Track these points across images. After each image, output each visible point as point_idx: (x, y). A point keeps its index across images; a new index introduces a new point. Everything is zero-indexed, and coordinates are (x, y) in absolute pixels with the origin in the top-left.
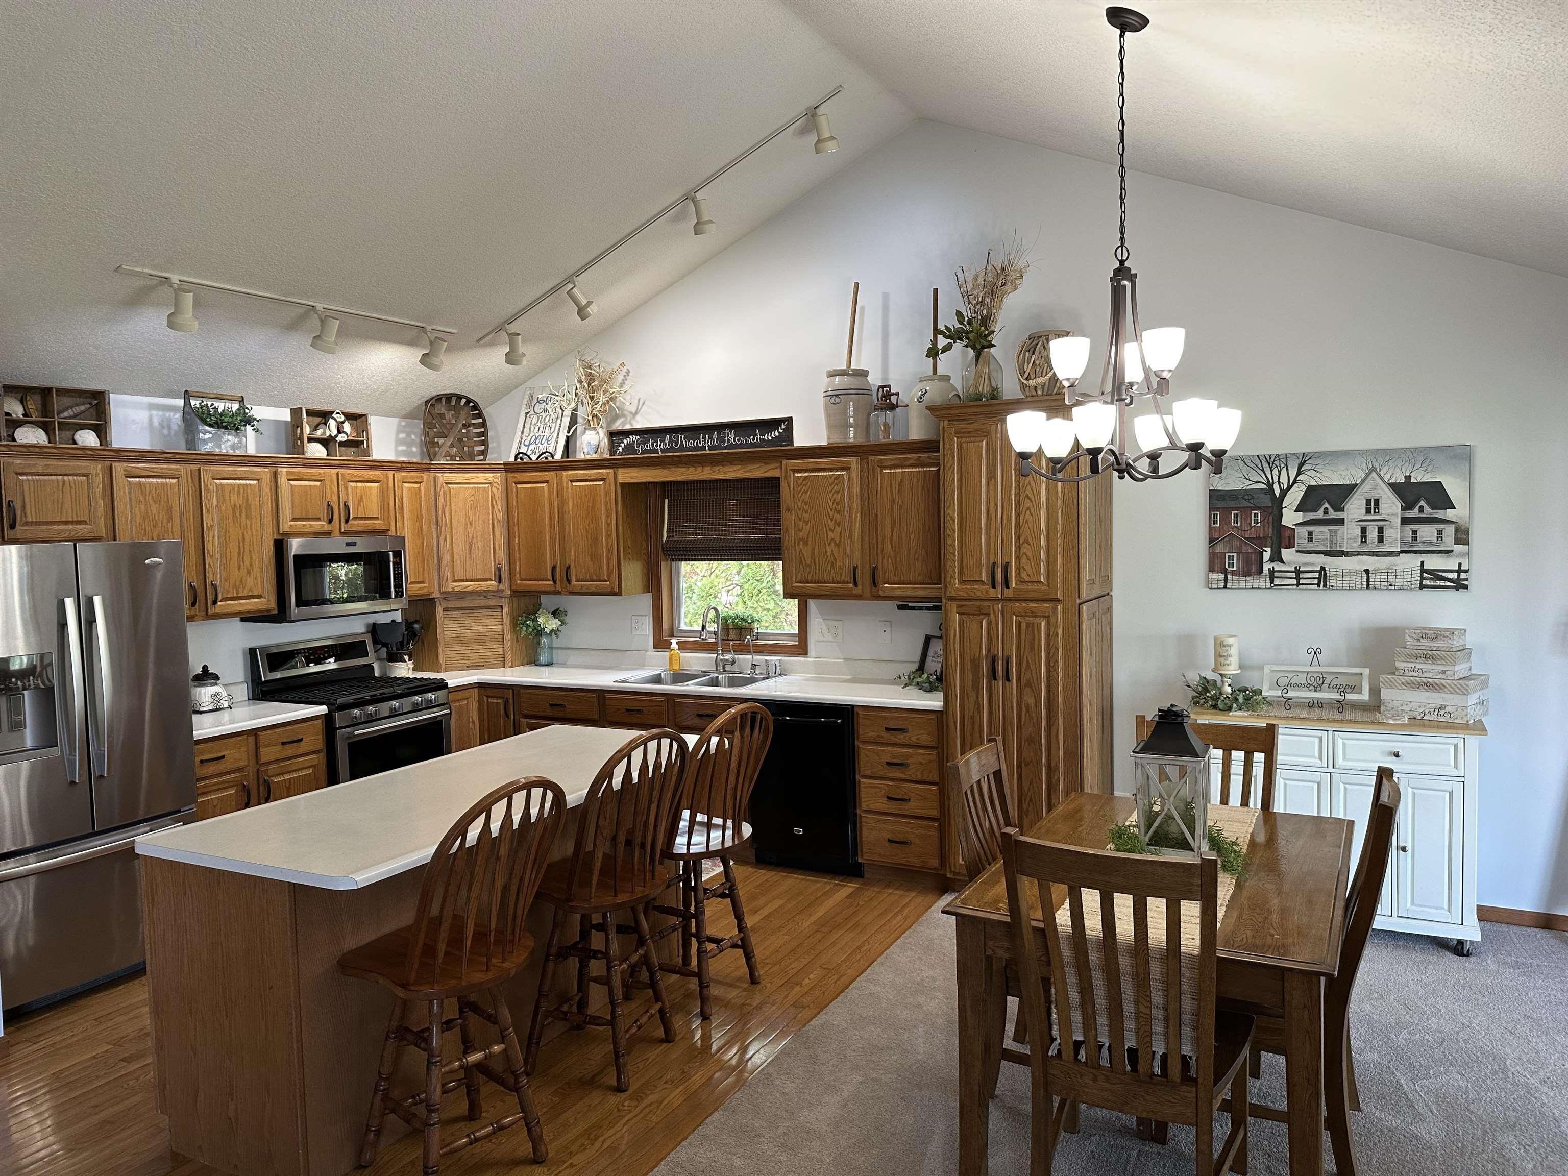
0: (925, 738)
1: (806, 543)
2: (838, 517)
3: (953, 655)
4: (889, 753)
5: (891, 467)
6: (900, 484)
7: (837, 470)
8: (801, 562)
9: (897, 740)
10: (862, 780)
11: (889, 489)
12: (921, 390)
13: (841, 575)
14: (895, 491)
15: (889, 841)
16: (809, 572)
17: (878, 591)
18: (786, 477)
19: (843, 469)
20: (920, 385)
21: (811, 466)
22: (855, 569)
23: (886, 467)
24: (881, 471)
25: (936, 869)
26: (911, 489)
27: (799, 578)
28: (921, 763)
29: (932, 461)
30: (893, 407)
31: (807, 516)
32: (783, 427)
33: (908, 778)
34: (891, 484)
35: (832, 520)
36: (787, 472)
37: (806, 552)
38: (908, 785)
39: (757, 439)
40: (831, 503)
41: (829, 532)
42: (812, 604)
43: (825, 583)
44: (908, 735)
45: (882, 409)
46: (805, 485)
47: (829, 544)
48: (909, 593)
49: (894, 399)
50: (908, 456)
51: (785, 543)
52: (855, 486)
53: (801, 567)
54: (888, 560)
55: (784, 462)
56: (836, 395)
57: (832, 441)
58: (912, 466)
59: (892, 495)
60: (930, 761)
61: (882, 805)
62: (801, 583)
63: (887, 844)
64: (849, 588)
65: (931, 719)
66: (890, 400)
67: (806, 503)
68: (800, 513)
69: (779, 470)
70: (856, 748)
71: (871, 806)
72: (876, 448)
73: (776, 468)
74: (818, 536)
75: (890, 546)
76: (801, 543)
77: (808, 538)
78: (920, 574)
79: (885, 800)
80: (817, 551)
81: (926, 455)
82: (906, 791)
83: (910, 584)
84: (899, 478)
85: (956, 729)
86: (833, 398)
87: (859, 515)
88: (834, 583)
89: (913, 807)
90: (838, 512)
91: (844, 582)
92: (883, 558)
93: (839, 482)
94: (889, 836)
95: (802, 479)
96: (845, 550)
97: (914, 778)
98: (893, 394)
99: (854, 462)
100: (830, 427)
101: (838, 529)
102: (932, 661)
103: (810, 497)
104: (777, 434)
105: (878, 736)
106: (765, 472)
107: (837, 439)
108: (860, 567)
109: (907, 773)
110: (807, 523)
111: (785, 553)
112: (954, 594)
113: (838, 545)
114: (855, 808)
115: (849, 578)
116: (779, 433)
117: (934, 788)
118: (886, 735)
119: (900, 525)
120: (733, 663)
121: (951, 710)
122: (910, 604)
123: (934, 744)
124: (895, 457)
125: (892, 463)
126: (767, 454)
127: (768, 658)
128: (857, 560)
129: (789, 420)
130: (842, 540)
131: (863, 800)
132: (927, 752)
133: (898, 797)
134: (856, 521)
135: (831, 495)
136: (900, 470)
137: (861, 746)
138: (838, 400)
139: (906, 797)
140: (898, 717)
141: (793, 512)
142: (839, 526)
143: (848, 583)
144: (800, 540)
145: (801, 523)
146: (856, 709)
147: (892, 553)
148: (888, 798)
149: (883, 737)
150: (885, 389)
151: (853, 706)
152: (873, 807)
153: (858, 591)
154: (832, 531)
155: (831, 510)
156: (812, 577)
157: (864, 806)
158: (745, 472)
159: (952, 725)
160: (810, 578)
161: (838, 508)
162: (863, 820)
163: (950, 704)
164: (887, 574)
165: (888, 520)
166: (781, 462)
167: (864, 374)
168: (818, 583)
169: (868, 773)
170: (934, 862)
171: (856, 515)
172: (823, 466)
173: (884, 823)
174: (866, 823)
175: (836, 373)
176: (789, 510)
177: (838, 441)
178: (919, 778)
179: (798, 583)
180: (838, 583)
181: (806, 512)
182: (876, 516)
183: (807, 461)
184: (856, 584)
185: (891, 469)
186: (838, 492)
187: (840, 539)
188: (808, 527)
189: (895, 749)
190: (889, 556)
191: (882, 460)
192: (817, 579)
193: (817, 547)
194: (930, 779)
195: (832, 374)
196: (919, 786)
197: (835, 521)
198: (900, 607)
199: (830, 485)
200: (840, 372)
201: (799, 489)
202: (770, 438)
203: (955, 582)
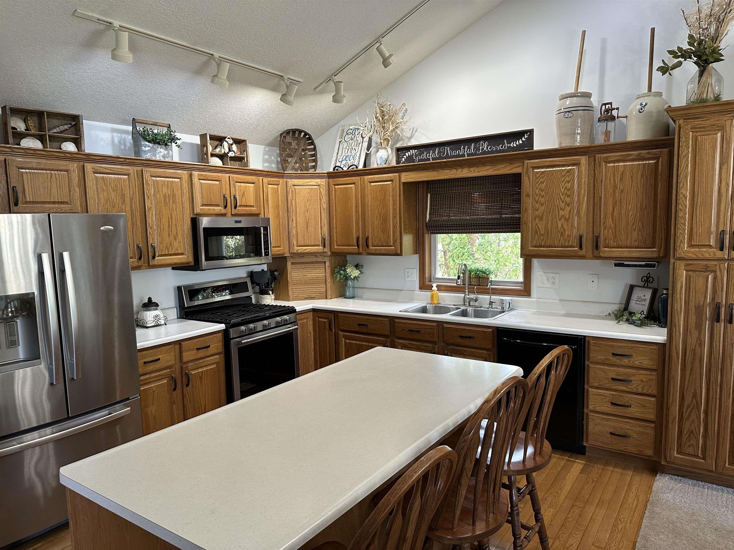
0: (646, 362)
1: (541, 219)
2: (568, 200)
3: (679, 303)
4: (613, 372)
5: (614, 162)
6: (622, 175)
7: (568, 166)
8: (536, 232)
9: (622, 363)
10: (590, 389)
11: (612, 178)
12: (641, 104)
13: (569, 241)
14: (617, 180)
15: (611, 433)
16: (543, 240)
17: (600, 253)
18: (527, 173)
19: (573, 165)
20: (639, 101)
21: (547, 164)
22: (581, 237)
23: (610, 162)
24: (606, 165)
25: (650, 456)
26: (632, 177)
27: (534, 243)
28: (642, 381)
29: (651, 156)
30: (613, 118)
31: (542, 200)
32: (526, 137)
33: (629, 390)
34: (614, 174)
35: (563, 202)
36: (528, 169)
37: (541, 226)
38: (630, 395)
39: (505, 146)
40: (562, 190)
41: (560, 211)
42: (535, 262)
43: (555, 247)
44: (632, 359)
45: (604, 120)
46: (542, 178)
47: (560, 219)
48: (625, 255)
49: (615, 113)
50: (630, 153)
51: (523, 220)
52: (583, 177)
53: (536, 236)
54: (608, 231)
55: (526, 162)
56: (569, 112)
57: (563, 145)
58: (633, 160)
59: (615, 182)
60: (651, 380)
61: (607, 408)
62: (535, 247)
63: (609, 436)
64: (577, 250)
65: (652, 349)
66: (611, 113)
67: (542, 191)
68: (537, 198)
69: (521, 168)
70: (586, 367)
71: (596, 408)
72: (603, 148)
73: (519, 166)
74: (551, 214)
75: (611, 220)
76: (537, 219)
77: (542, 216)
78: (635, 241)
79: (610, 404)
80: (549, 225)
81: (646, 151)
82: (628, 400)
83: (627, 248)
84: (621, 169)
85: (678, 358)
86: (567, 114)
87: (586, 198)
88: (562, 247)
89: (634, 411)
90: (569, 196)
91: (571, 247)
92: (605, 229)
93: (571, 174)
94: (612, 430)
95: (540, 173)
96: (572, 225)
97: (635, 390)
98: (614, 109)
99: (583, 160)
100: (561, 135)
101: (568, 209)
102: (636, 303)
103: (546, 186)
104: (521, 142)
105: (606, 359)
106: (510, 170)
107: (567, 143)
108: (585, 236)
109: (629, 387)
110: (542, 205)
111: (523, 226)
112: (682, 255)
113: (567, 220)
114: (583, 408)
115: (576, 242)
116: (523, 141)
117: (653, 399)
118: (614, 359)
119: (620, 205)
120: (476, 300)
121: (674, 343)
122: (626, 263)
123: (655, 367)
124: (618, 154)
125: (617, 158)
126: (514, 157)
127: (502, 298)
128: (583, 231)
129: (531, 132)
130: (571, 217)
131: (590, 403)
132: (648, 373)
133: (620, 403)
134: (583, 203)
135: (563, 184)
136: (622, 164)
137: (590, 365)
138: (570, 115)
139: (627, 404)
140: (624, 346)
141: (531, 197)
142: (568, 206)
143: (574, 247)
144: (536, 217)
145: (537, 205)
146: (587, 339)
147: (613, 226)
148: (612, 403)
149: (610, 360)
150: (607, 106)
151: (585, 336)
152: (598, 409)
153: (583, 253)
154: (563, 210)
155: (563, 195)
156: (545, 242)
157: (591, 407)
158: (494, 170)
159: (674, 355)
160: (543, 243)
161: (569, 193)
162: (590, 417)
163: (674, 339)
164: (607, 241)
165: (610, 201)
166: (524, 162)
167: (588, 95)
168: (550, 247)
169: (596, 385)
170: (649, 452)
171: (584, 197)
172: (558, 163)
173: (607, 421)
174: (592, 419)
175: (567, 96)
176: (528, 196)
177: (569, 145)
178: (640, 391)
179: (533, 247)
180: (566, 247)
181: (542, 197)
182: (601, 198)
183: (544, 160)
184: (581, 247)
185: (614, 163)
186: (568, 182)
187: (569, 216)
188: (543, 207)
189: (620, 369)
190: (610, 228)
191: (607, 157)
192: (548, 244)
193: (550, 222)
194: (650, 391)
195: (564, 97)
196: (640, 397)
197: (566, 202)
198: (616, 265)
199: (563, 177)
200: (570, 95)
201: (537, 181)
202: (515, 145)
203: (684, 245)
